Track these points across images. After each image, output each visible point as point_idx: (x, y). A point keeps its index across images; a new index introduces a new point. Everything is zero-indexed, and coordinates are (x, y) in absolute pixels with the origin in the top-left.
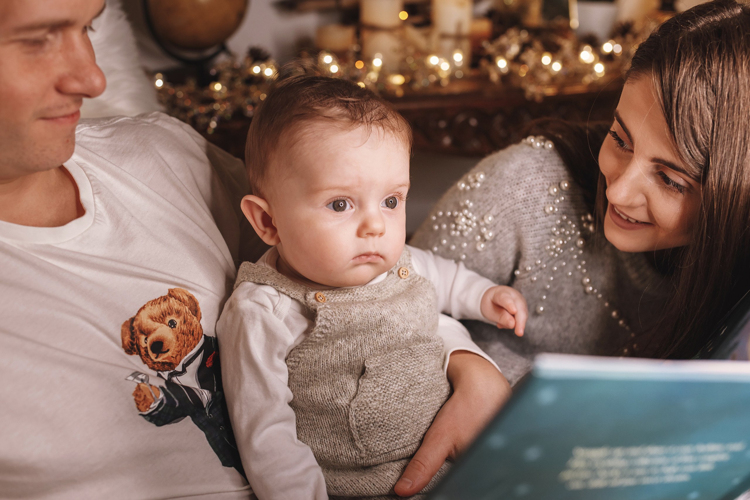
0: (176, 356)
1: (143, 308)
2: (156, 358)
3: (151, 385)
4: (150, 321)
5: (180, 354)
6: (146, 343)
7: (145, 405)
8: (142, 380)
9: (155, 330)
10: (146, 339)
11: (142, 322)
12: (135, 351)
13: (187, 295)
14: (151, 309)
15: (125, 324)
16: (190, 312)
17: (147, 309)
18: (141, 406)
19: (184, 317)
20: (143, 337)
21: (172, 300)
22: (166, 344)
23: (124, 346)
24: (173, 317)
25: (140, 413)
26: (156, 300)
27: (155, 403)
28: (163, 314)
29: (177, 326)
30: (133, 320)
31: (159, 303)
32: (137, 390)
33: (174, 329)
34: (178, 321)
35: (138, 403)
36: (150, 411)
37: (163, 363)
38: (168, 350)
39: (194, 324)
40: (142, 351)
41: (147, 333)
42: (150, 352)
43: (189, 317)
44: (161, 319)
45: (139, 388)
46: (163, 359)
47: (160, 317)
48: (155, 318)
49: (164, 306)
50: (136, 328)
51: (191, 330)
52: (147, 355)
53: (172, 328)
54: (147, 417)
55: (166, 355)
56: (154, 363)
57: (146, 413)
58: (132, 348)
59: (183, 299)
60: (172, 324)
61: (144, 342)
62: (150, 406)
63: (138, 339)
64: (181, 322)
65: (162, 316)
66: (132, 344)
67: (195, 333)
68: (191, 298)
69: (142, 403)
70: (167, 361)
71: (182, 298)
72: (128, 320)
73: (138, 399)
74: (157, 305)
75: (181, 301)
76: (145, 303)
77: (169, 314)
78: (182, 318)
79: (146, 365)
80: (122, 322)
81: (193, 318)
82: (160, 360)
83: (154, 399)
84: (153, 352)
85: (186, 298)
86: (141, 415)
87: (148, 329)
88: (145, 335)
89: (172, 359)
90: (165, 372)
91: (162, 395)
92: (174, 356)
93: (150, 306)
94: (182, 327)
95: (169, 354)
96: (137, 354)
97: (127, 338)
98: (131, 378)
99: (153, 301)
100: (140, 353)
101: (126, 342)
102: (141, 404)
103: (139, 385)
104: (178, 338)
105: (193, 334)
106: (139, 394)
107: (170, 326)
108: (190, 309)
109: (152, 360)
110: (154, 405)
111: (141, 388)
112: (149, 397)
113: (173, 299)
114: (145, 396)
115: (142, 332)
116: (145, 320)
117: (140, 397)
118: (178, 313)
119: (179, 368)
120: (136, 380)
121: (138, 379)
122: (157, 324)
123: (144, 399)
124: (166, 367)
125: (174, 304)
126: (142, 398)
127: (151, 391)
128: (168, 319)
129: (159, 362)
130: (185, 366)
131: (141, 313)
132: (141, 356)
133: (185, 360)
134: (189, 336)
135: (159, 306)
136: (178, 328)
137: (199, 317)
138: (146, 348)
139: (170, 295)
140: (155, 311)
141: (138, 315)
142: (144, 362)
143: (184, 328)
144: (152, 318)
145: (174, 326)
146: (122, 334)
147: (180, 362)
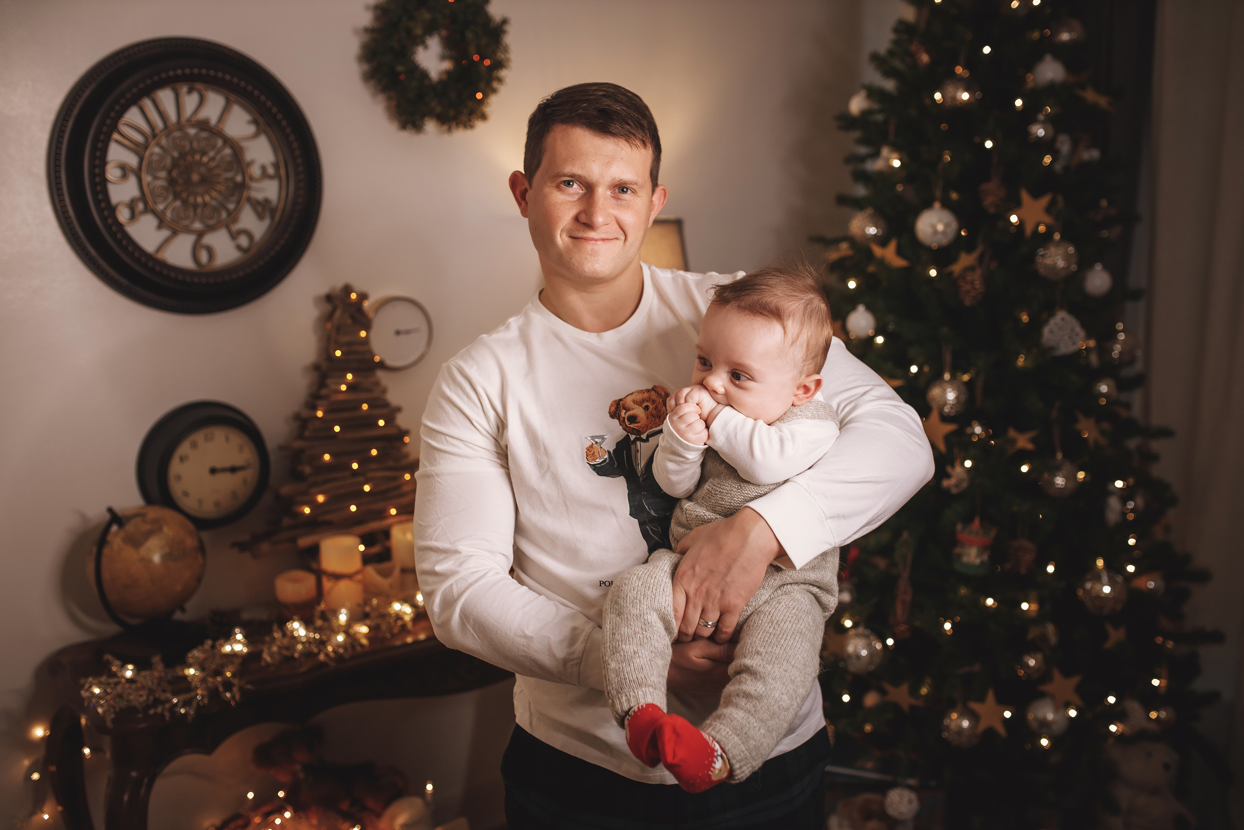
0: (643, 428)
1: (632, 394)
2: (629, 424)
3: (601, 447)
4: (632, 403)
5: (647, 427)
7: (592, 458)
8: (596, 442)
9: (633, 409)
10: (626, 413)
11: (626, 402)
12: (616, 417)
13: (665, 392)
14: (636, 395)
16: (662, 403)
17: (634, 395)
18: (589, 458)
19: (656, 405)
20: (624, 411)
21: (653, 393)
22: (638, 419)
23: (610, 412)
24: (649, 404)
25: (588, 462)
26: (642, 390)
27: (600, 459)
28: (643, 400)
29: (649, 410)
30: (620, 400)
31: (644, 393)
32: (590, 447)
34: (651, 407)
35: (588, 455)
36: (595, 463)
37: (633, 429)
38: (639, 422)
39: (661, 412)
40: (621, 418)
41: (627, 410)
42: (626, 421)
43: (660, 406)
45: (592, 446)
46: (634, 426)
47: (640, 402)
48: (637, 402)
49: (646, 395)
50: (621, 405)
51: (659, 415)
52: (624, 421)
53: (645, 410)
54: (592, 466)
55: (636, 425)
56: (626, 427)
57: (592, 463)
58: (615, 415)
59: (661, 394)
60: (646, 408)
61: (624, 414)
62: (596, 460)
63: (621, 411)
64: (653, 408)
65: (642, 401)
66: (616, 413)
67: (661, 417)
68: (667, 395)
69: (590, 456)
70: (636, 428)
72: (618, 399)
73: (588, 452)
75: (658, 395)
76: (634, 391)
77: (647, 401)
78: (655, 405)
79: (621, 427)
80: (614, 400)
81: (662, 408)
82: (630, 426)
83: (601, 457)
84: (628, 421)
85: (663, 393)
86: (588, 464)
87: (629, 407)
88: (626, 410)
89: (640, 428)
90: (633, 435)
91: (606, 456)
93: (637, 394)
94: (653, 411)
95: (639, 424)
96: (617, 419)
97: (613, 409)
98: (590, 438)
99: (641, 391)
100: (619, 419)
101: (611, 410)
103: (593, 444)
104: (648, 418)
105: (659, 418)
106: (590, 449)
107: (644, 409)
109: (626, 424)
110: (599, 461)
111: (593, 447)
112: (596, 454)
114: (594, 452)
115: (624, 408)
116: (629, 402)
117: (590, 452)
118: (653, 402)
119: (644, 436)
120: (592, 441)
121: (594, 441)
122: (636, 406)
123: (593, 454)
124: (635, 432)
125: (653, 395)
126: (592, 452)
127: (600, 451)
128: (645, 404)
129: (630, 428)
130: (649, 436)
131: (628, 397)
132: (619, 421)
133: (650, 432)
134: (657, 418)
135: (642, 394)
136: (650, 412)
138: (625, 417)
139: (653, 389)
140: (639, 397)
141: (625, 398)
142: (621, 425)
143: (654, 412)
144: (634, 402)
145: (648, 410)
146: (611, 405)
147: (645, 432)
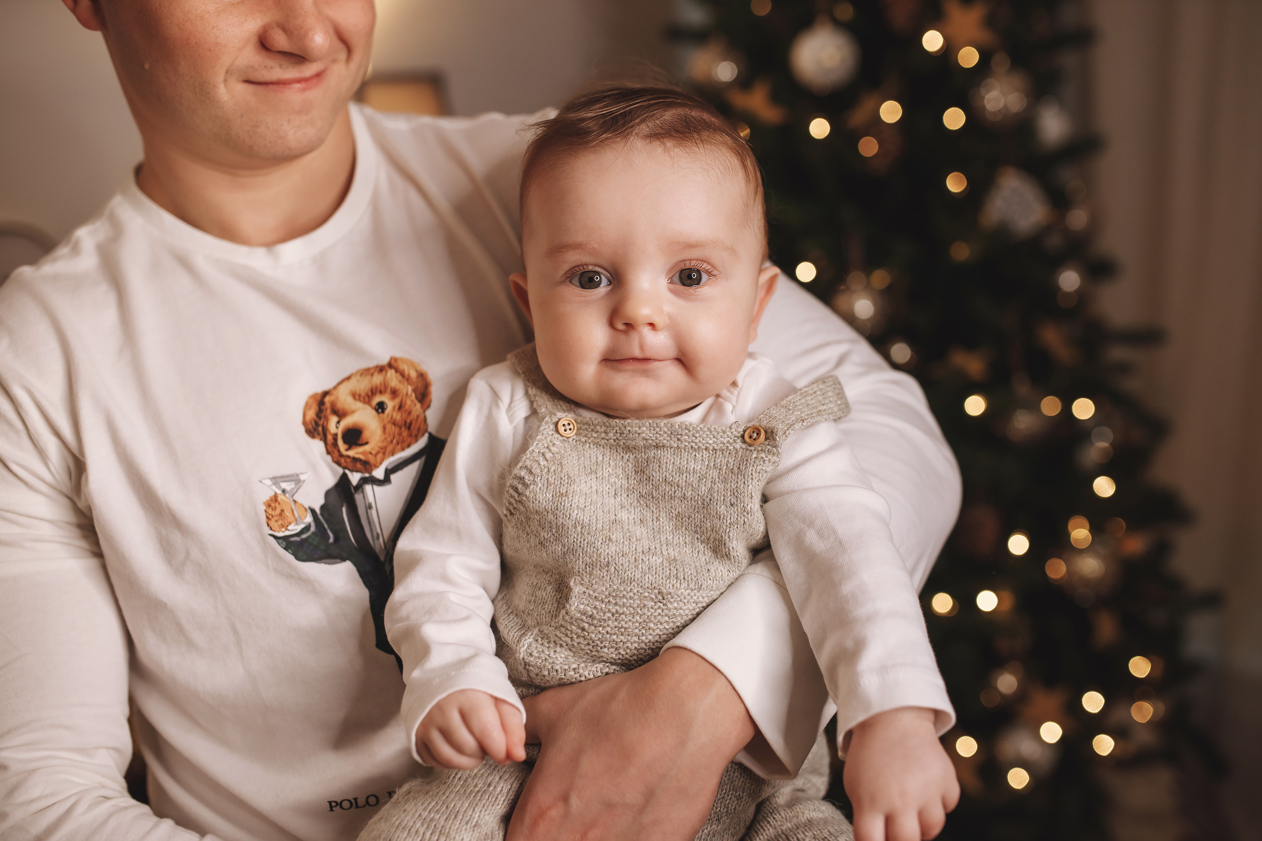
0: (376, 455)
1: (348, 378)
2: (347, 450)
3: (295, 500)
4: (350, 400)
5: (384, 453)
6: (337, 428)
7: (280, 522)
8: (283, 491)
9: (353, 412)
10: (338, 422)
11: (337, 398)
12: (319, 434)
13: (417, 371)
14: (358, 381)
15: (314, 396)
16: (413, 395)
17: (353, 381)
18: (272, 523)
19: (402, 401)
20: (334, 419)
21: (391, 373)
22: (366, 435)
23: (305, 423)
24: (385, 398)
25: (271, 532)
26: (369, 369)
27: (296, 524)
28: (371, 391)
29: (387, 412)
30: (326, 394)
31: (372, 375)
32: (271, 500)
33: (381, 415)
34: (390, 405)
35: (270, 517)
36: (287, 533)
37: (355, 460)
38: (367, 443)
39: (414, 414)
40: (330, 438)
41: (341, 414)
42: (340, 442)
43: (409, 402)
44: (366, 398)
45: (275, 498)
46: (357, 453)
47: (367, 395)
48: (360, 396)
49: (377, 379)
50: (328, 405)
51: (409, 421)
52: (335, 444)
53: (378, 413)
54: (281, 541)
55: (361, 449)
56: (341, 455)
57: (281, 535)
58: (315, 429)
59: (409, 375)
60: (381, 407)
61: (334, 426)
62: (288, 526)
63: (327, 420)
64: (394, 407)
65: (370, 394)
66: (317, 424)
67: (414, 426)
68: (422, 376)
69: (276, 518)
70: (362, 457)
71: (406, 372)
72: (319, 391)
73: (270, 511)
74: (369, 377)
75: (404, 377)
76: (354, 372)
77: (381, 393)
78: (397, 401)
80: (311, 393)
81: (415, 405)
82: (351, 453)
83: (296, 520)
84: (345, 441)
85: (413, 374)
86: (271, 535)
87: (343, 409)
88: (338, 416)
89: (370, 456)
90: (355, 474)
91: (309, 519)
92: (374, 452)
93: (357, 377)
94: (395, 414)
95: (367, 448)
96: (321, 440)
97: (311, 414)
98: (269, 482)
99: (365, 370)
100: (325, 440)
101: (308, 420)
102: (273, 520)
103: (276, 496)
104: (385, 429)
105: (410, 428)
106: (273, 505)
107: (377, 410)
108: (414, 390)
109: (339, 451)
110: (294, 528)
111: (279, 499)
112: (287, 513)
113: (393, 371)
114: (282, 511)
115: (335, 412)
116: (343, 396)
117: (275, 509)
118: (394, 393)
119: (379, 473)
120: (274, 488)
121: (279, 487)
122: (359, 405)
123: (280, 515)
124: (359, 465)
125: (393, 378)
126: (278, 511)
127: (293, 507)
128: (377, 399)
129: (349, 457)
130: (389, 473)
131: (340, 387)
132: (326, 443)
133: (390, 464)
134: (403, 429)
136: (388, 415)
137: (426, 405)
138: (336, 435)
139: (390, 365)
140: (363, 385)
141: (335, 388)
142: (328, 453)
143: (398, 416)
144: (355, 396)
145: (383, 412)
146: (307, 406)
147: (381, 463)
